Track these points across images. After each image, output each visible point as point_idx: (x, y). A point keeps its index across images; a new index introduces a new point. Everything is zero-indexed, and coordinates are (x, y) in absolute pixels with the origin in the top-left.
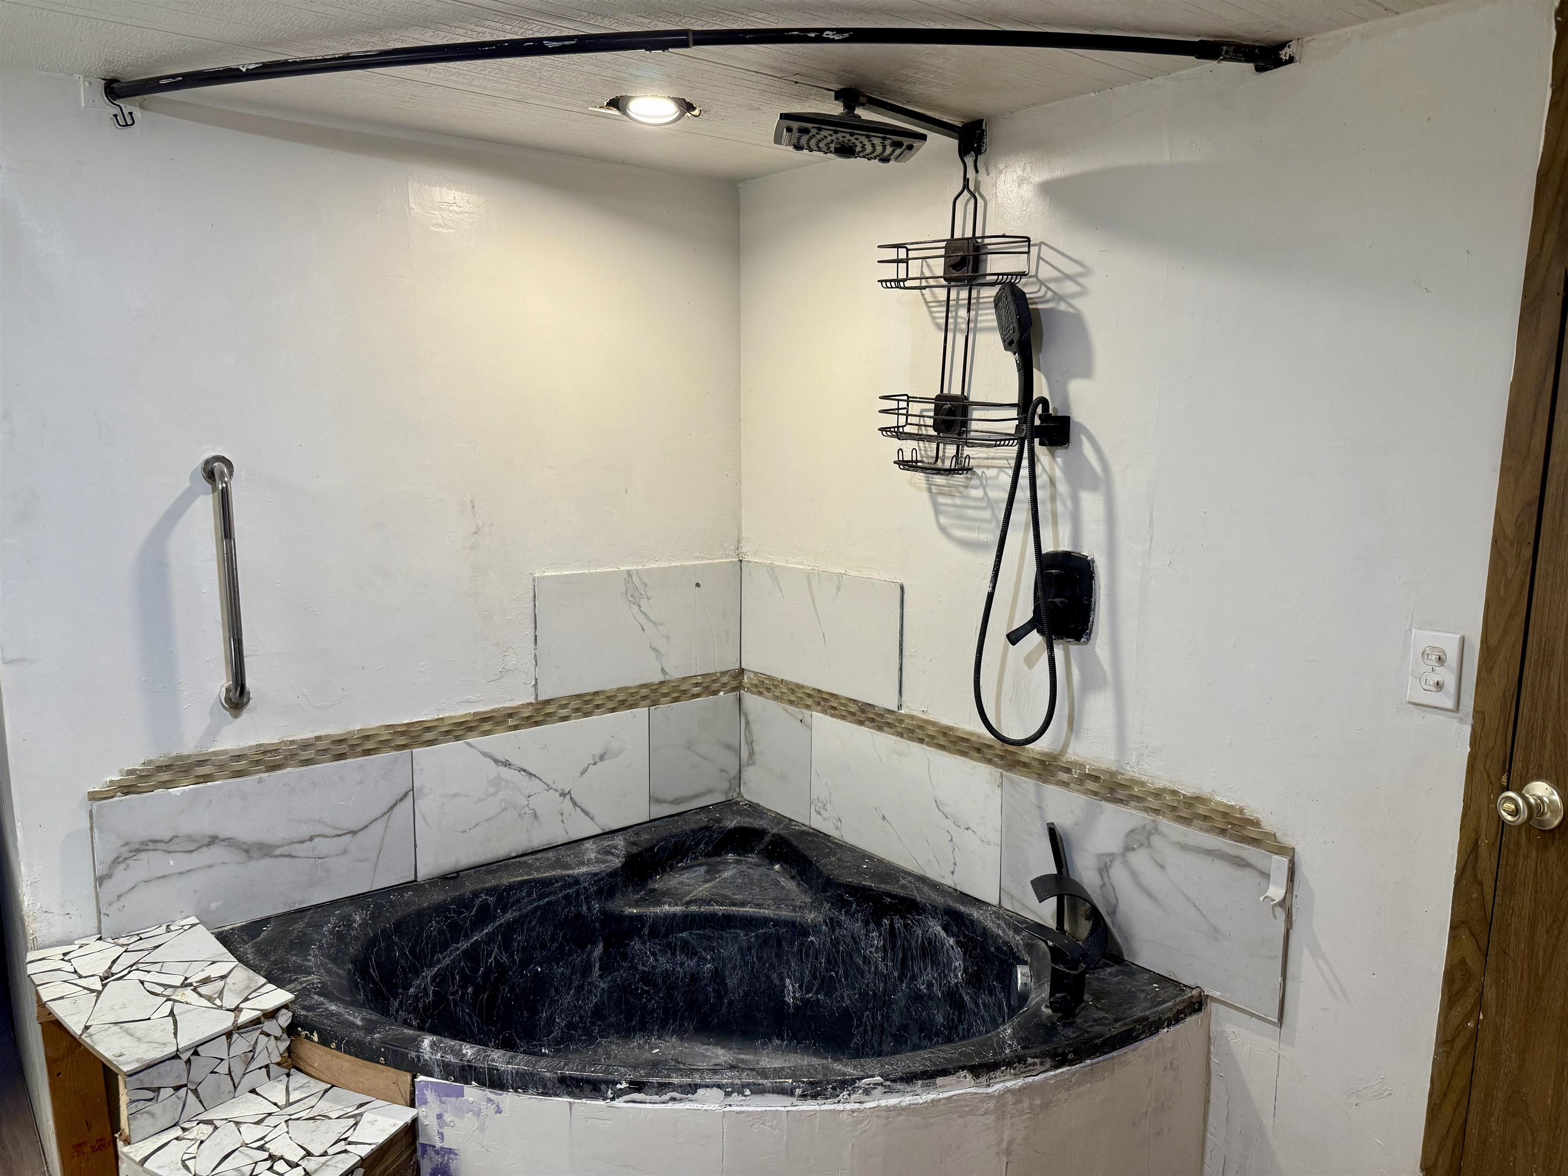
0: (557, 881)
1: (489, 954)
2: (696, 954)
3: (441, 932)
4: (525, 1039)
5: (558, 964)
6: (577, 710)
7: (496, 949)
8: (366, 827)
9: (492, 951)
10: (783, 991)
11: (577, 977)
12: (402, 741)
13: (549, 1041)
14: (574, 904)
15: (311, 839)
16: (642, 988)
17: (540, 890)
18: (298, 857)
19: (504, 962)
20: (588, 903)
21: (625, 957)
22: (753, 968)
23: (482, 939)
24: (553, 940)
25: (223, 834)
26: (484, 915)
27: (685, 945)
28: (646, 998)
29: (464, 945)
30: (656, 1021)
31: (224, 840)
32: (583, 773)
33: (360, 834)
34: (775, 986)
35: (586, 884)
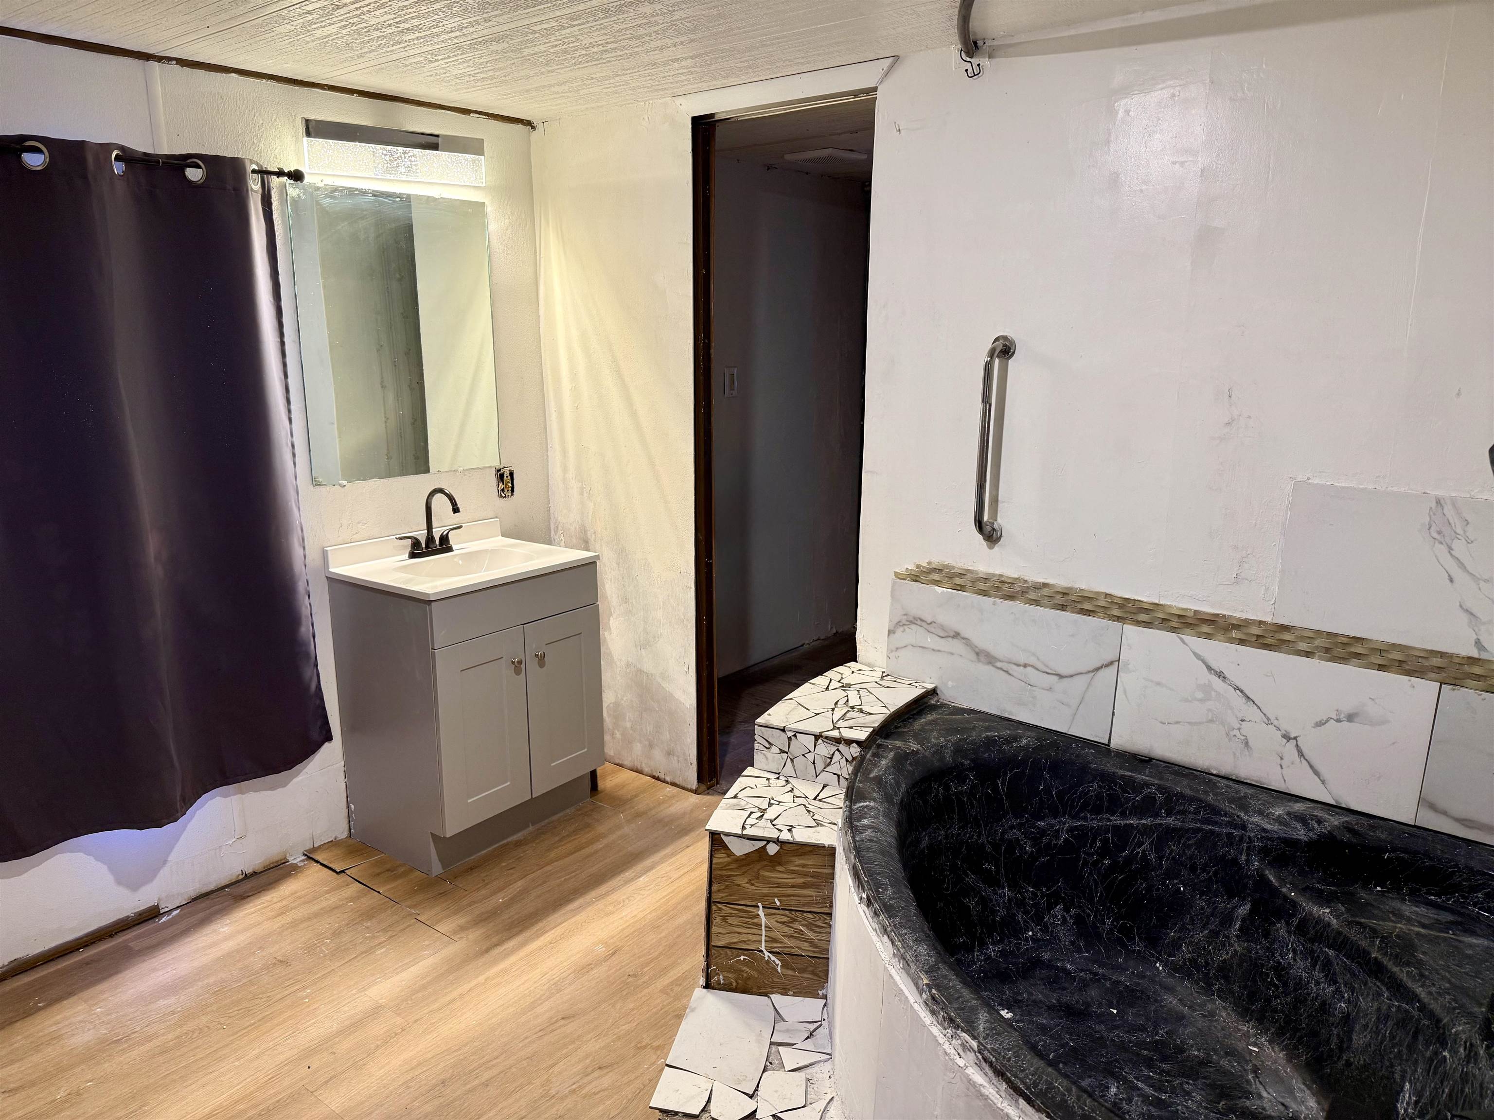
0: (1225, 815)
1: (1140, 844)
2: (1335, 982)
3: (1099, 797)
4: (1144, 942)
5: (1201, 896)
6: (1327, 650)
7: (1147, 843)
8: (1071, 676)
9: (1143, 843)
10: (1398, 1094)
11: (1215, 922)
12: (1116, 612)
13: (1168, 961)
14: (1235, 848)
15: (1025, 666)
16: (1272, 979)
17: (1208, 814)
18: (1013, 676)
19: (1151, 860)
20: (1248, 855)
21: (1266, 935)
22: (1381, 1043)
23: (1137, 826)
24: (1204, 870)
25: (966, 633)
26: (1148, 807)
27: (1327, 965)
28: (1273, 992)
29: (1116, 820)
30: (1275, 1023)
31: (964, 638)
32: (1320, 724)
33: (1065, 679)
34: (1394, 1081)
35: (1252, 835)
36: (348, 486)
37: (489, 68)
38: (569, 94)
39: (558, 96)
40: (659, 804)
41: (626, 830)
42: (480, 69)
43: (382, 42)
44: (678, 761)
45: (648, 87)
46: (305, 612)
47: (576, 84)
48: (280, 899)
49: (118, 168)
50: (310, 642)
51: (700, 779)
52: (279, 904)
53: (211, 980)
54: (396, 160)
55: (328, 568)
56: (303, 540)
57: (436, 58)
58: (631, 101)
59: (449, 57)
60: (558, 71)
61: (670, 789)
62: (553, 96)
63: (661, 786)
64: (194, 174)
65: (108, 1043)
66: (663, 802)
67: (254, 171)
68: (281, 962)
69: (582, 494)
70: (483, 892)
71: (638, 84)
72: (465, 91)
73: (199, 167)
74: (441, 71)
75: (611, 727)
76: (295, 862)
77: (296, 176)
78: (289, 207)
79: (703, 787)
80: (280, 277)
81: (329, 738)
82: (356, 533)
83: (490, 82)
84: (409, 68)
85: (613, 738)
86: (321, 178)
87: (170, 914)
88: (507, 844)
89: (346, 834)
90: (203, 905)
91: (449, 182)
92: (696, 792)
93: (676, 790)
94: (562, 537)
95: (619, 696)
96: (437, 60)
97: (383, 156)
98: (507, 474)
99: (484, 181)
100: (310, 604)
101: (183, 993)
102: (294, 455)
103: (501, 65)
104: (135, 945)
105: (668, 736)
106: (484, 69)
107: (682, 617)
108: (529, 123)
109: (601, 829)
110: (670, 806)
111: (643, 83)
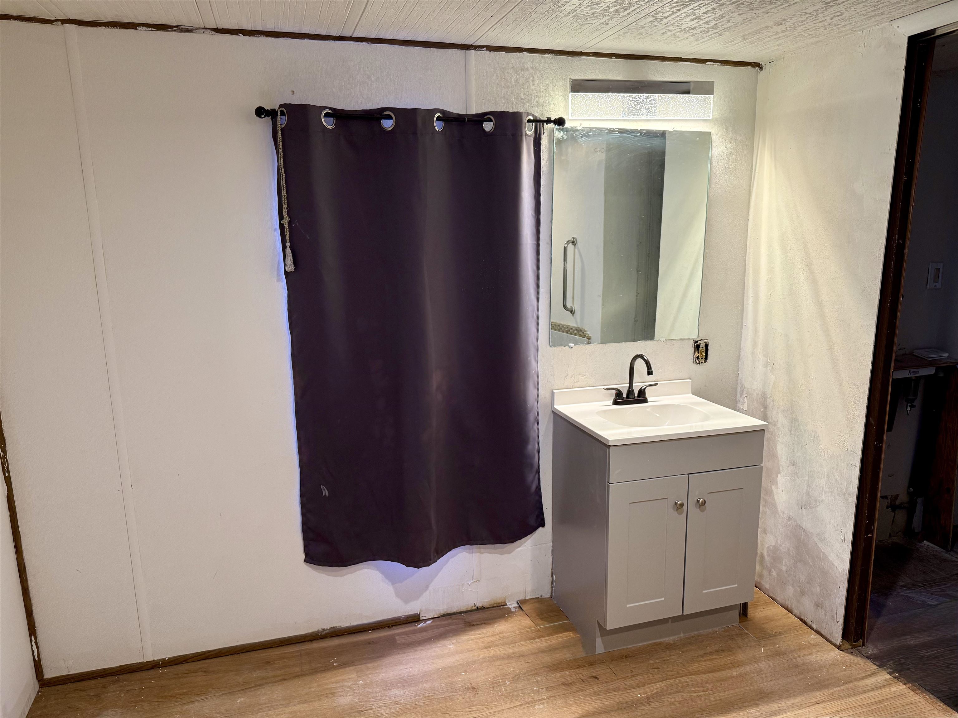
36: (575, 347)
37: (710, 18)
38: (788, 33)
39: (778, 36)
40: (800, 649)
41: (763, 665)
42: (702, 20)
43: (617, 8)
44: (826, 615)
45: (864, 15)
46: (533, 434)
47: (792, 22)
48: (491, 634)
49: (438, 126)
50: (534, 456)
51: (845, 636)
52: (489, 639)
53: (428, 686)
54: (639, 104)
55: (554, 405)
56: (538, 383)
57: (664, 15)
58: (849, 32)
59: (674, 13)
60: (772, 11)
61: (814, 636)
62: (774, 37)
63: (806, 631)
64: (488, 126)
65: (355, 711)
66: (804, 648)
67: (529, 121)
68: (473, 688)
69: (766, 366)
70: (628, 682)
71: (853, 13)
72: (697, 43)
73: (491, 121)
74: (672, 27)
75: (769, 565)
76: (510, 607)
77: (560, 122)
78: (555, 146)
79: (847, 645)
80: (541, 197)
81: (543, 524)
82: (577, 382)
83: (715, 31)
84: (646, 28)
85: (770, 575)
86: (580, 122)
87: (425, 622)
88: (660, 644)
89: (548, 596)
90: (446, 622)
91: (681, 118)
92: (839, 647)
93: (819, 639)
94: (745, 400)
95: (779, 541)
96: (665, 18)
97: (629, 102)
98: (703, 345)
99: (711, 115)
100: (538, 429)
101: (409, 689)
102: (538, 324)
103: (719, 13)
104: (399, 640)
105: (818, 590)
106: (707, 20)
107: (844, 490)
108: (758, 65)
109: (741, 656)
110: (810, 654)
111: (858, 11)
